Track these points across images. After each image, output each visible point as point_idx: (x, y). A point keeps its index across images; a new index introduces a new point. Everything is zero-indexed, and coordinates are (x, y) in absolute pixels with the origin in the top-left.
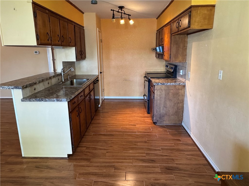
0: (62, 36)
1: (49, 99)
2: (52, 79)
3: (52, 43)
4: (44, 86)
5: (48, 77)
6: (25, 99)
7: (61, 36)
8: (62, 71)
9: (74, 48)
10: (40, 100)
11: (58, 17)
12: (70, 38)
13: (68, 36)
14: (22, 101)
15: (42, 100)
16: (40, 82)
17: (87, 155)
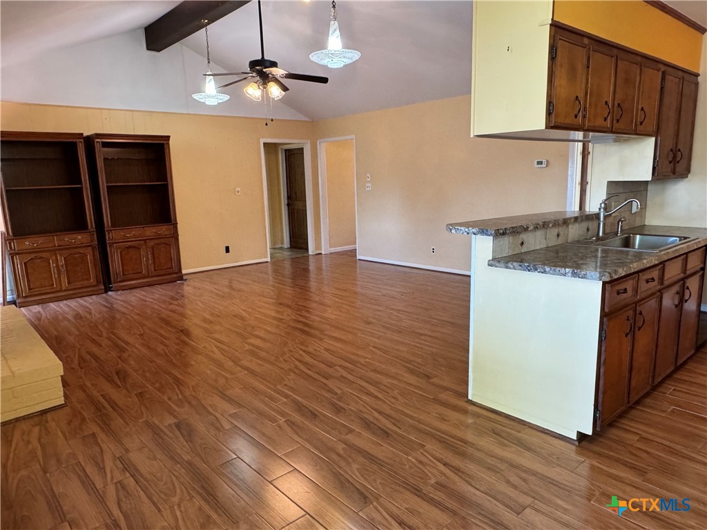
0: (619, 105)
1: (553, 268)
2: (570, 226)
3: (584, 125)
4: (546, 239)
5: (561, 217)
6: (496, 261)
7: (616, 105)
8: (603, 205)
9: (653, 139)
10: (529, 268)
11: (615, 51)
12: (642, 109)
13: (638, 104)
14: (489, 265)
15: (536, 270)
16: (536, 228)
17: (641, 458)
